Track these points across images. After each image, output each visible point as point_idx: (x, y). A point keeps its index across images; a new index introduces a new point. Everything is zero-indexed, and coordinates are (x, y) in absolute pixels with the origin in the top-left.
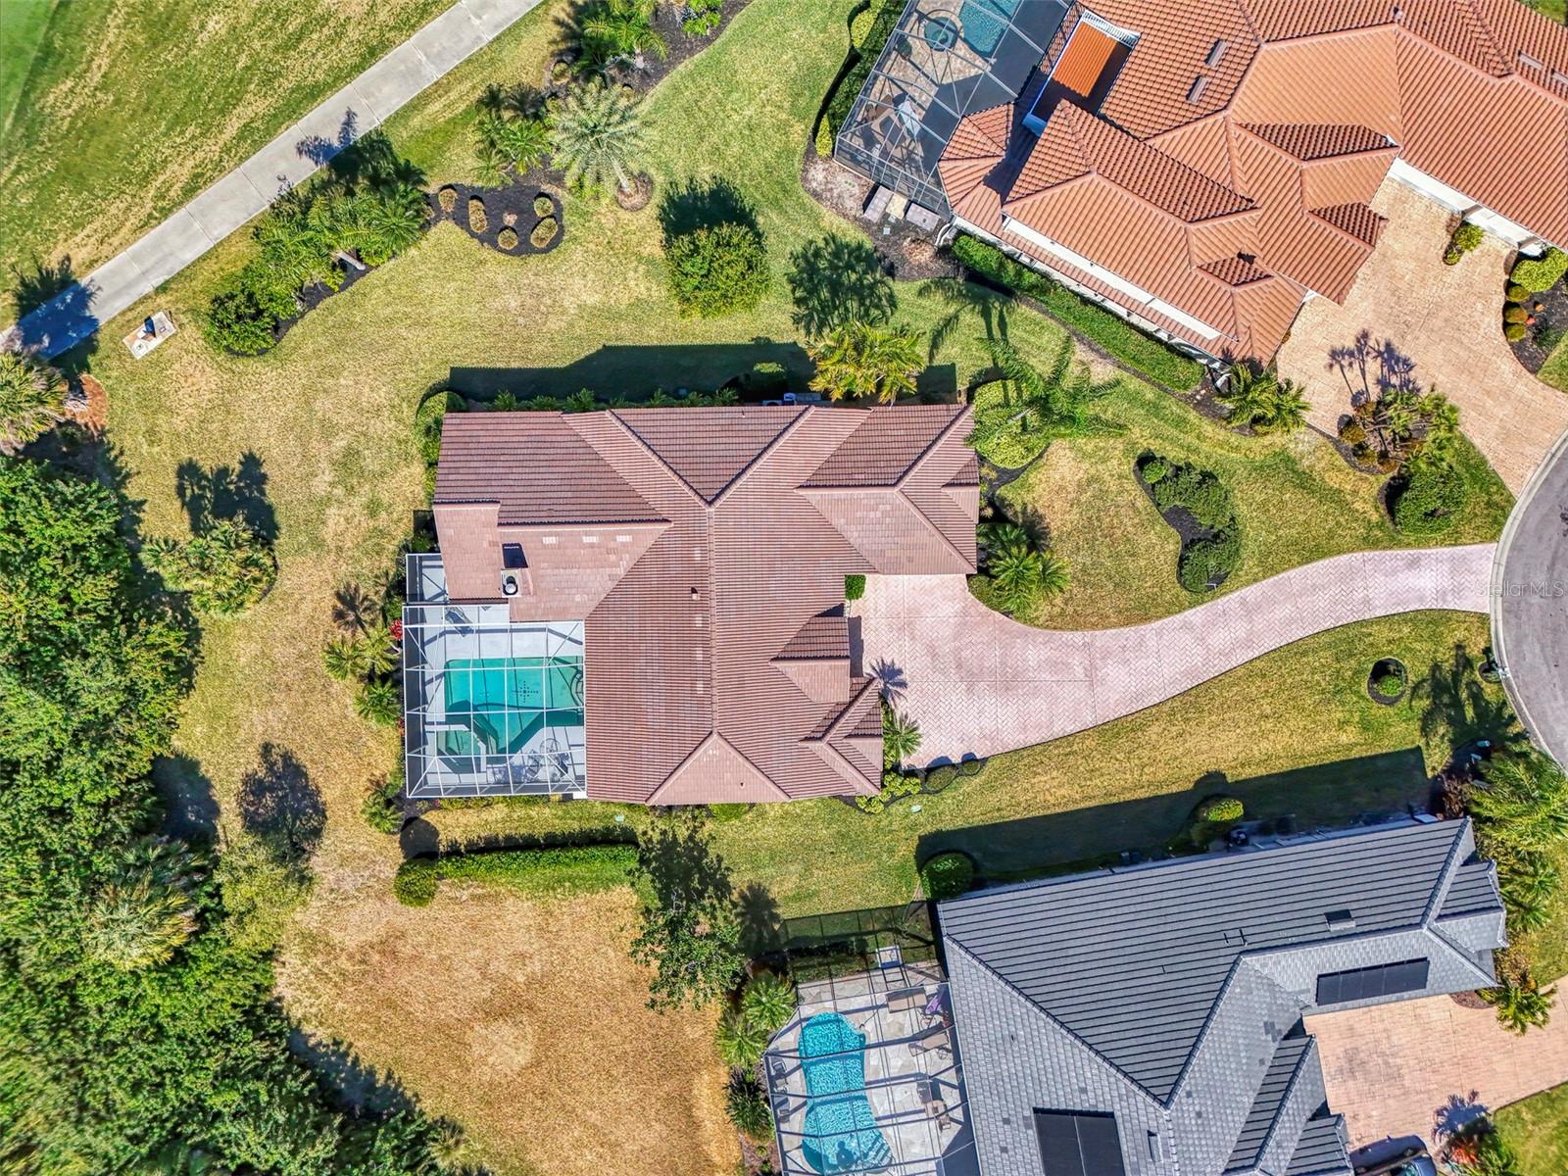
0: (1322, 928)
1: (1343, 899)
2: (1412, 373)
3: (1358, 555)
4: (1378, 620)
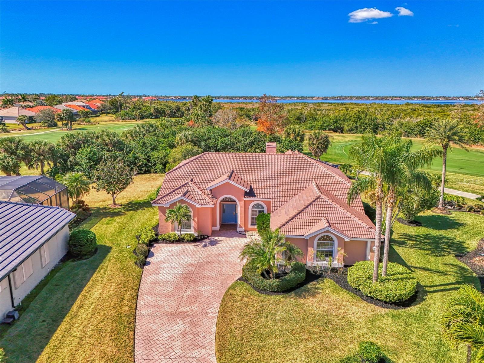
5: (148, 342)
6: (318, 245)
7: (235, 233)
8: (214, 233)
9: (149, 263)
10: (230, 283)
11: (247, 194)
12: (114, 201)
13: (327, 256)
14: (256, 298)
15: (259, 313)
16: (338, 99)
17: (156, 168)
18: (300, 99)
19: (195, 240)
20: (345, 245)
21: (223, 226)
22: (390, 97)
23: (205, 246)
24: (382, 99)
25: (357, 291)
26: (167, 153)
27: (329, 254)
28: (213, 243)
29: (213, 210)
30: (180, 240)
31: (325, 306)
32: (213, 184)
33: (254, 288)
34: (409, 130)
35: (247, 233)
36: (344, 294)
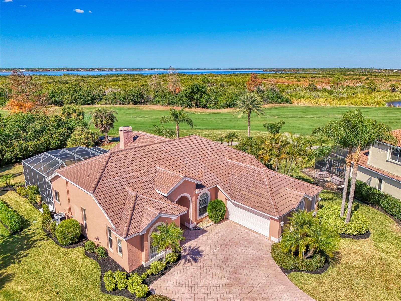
11: (197, 187)
22: (39, 69)
24: (32, 71)
34: (123, 99)
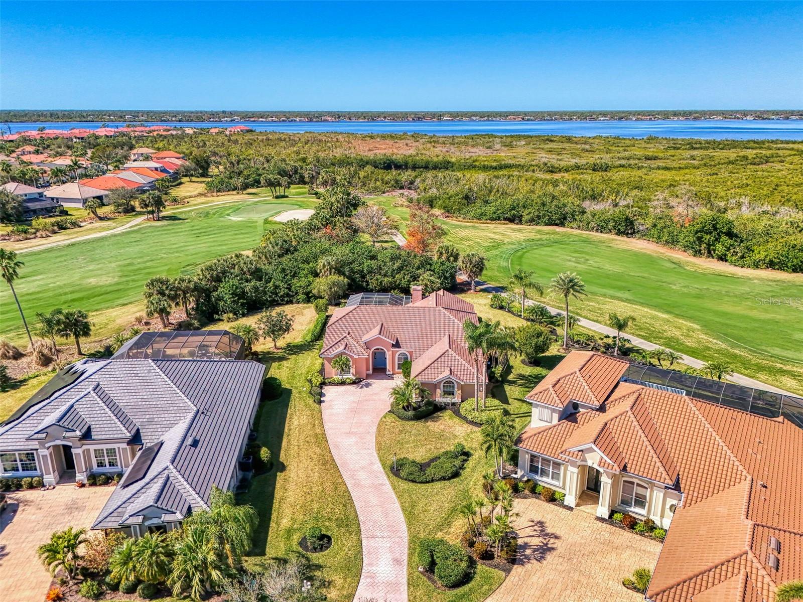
0: (194, 434)
1: (203, 450)
2: (535, 561)
3: (406, 534)
4: (360, 540)
5: (337, 447)
6: (444, 386)
7: (384, 376)
8: (368, 376)
9: (324, 401)
10: (383, 414)
11: (393, 346)
12: (275, 345)
13: (450, 394)
14: (399, 423)
15: (401, 432)
16: (548, 120)
17: (299, 297)
18: (485, 118)
19: (354, 383)
20: (462, 388)
21: (375, 369)
23: (362, 388)
25: (465, 418)
26: (309, 282)
27: (452, 393)
28: (367, 385)
29: (367, 360)
30: (343, 383)
31: (442, 427)
32: (366, 338)
33: (399, 417)
34: (602, 224)
35: (395, 376)
36: (457, 420)
